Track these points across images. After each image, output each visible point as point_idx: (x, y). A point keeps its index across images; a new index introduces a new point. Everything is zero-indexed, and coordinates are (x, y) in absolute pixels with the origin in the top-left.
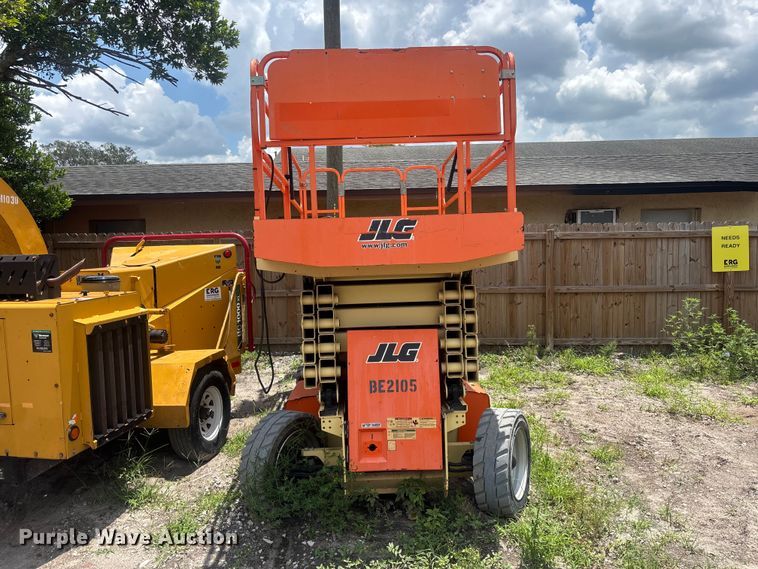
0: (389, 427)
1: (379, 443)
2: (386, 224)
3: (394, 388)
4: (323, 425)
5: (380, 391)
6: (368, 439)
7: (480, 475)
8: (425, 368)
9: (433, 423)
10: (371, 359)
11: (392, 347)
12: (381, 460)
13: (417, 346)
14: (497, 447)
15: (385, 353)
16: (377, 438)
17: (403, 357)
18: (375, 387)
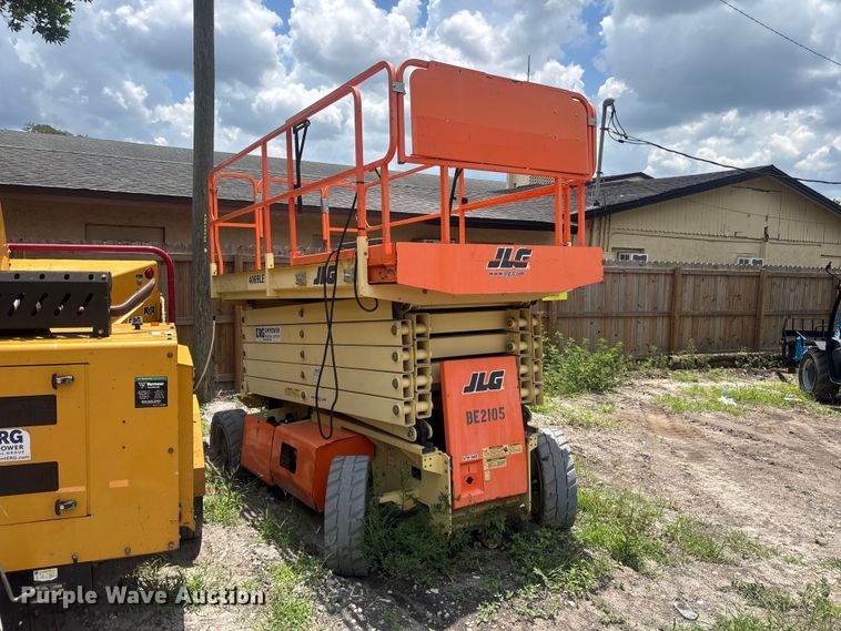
0: (485, 457)
1: (475, 475)
2: (509, 251)
3: (486, 417)
4: (424, 463)
5: (476, 422)
6: (466, 473)
7: (554, 492)
8: (509, 395)
9: (519, 448)
10: (467, 390)
11: (482, 375)
12: (478, 492)
13: (501, 374)
14: (565, 464)
15: (477, 383)
16: (473, 470)
17: (492, 386)
18: (471, 418)
